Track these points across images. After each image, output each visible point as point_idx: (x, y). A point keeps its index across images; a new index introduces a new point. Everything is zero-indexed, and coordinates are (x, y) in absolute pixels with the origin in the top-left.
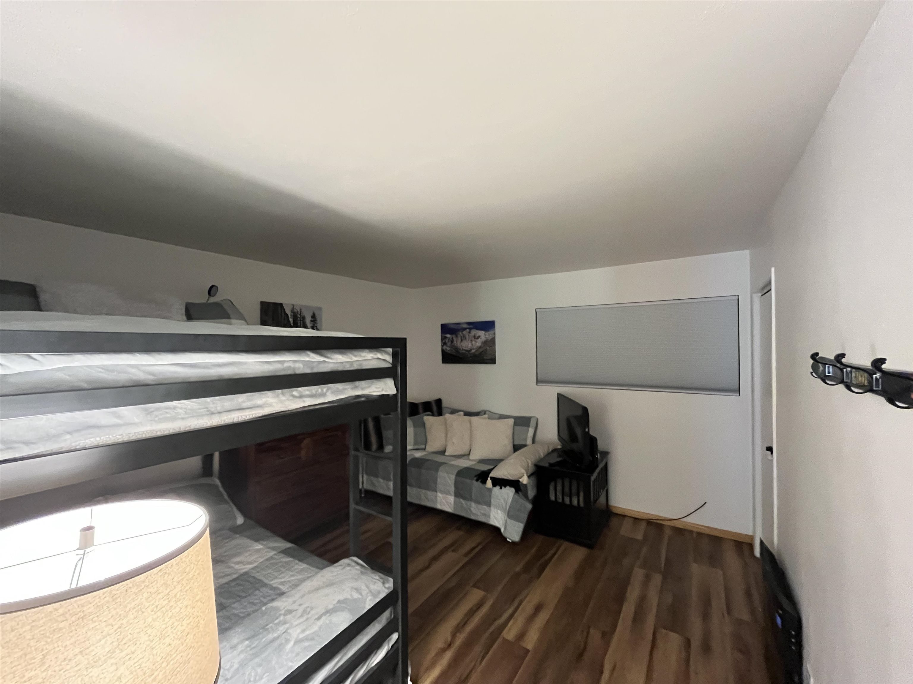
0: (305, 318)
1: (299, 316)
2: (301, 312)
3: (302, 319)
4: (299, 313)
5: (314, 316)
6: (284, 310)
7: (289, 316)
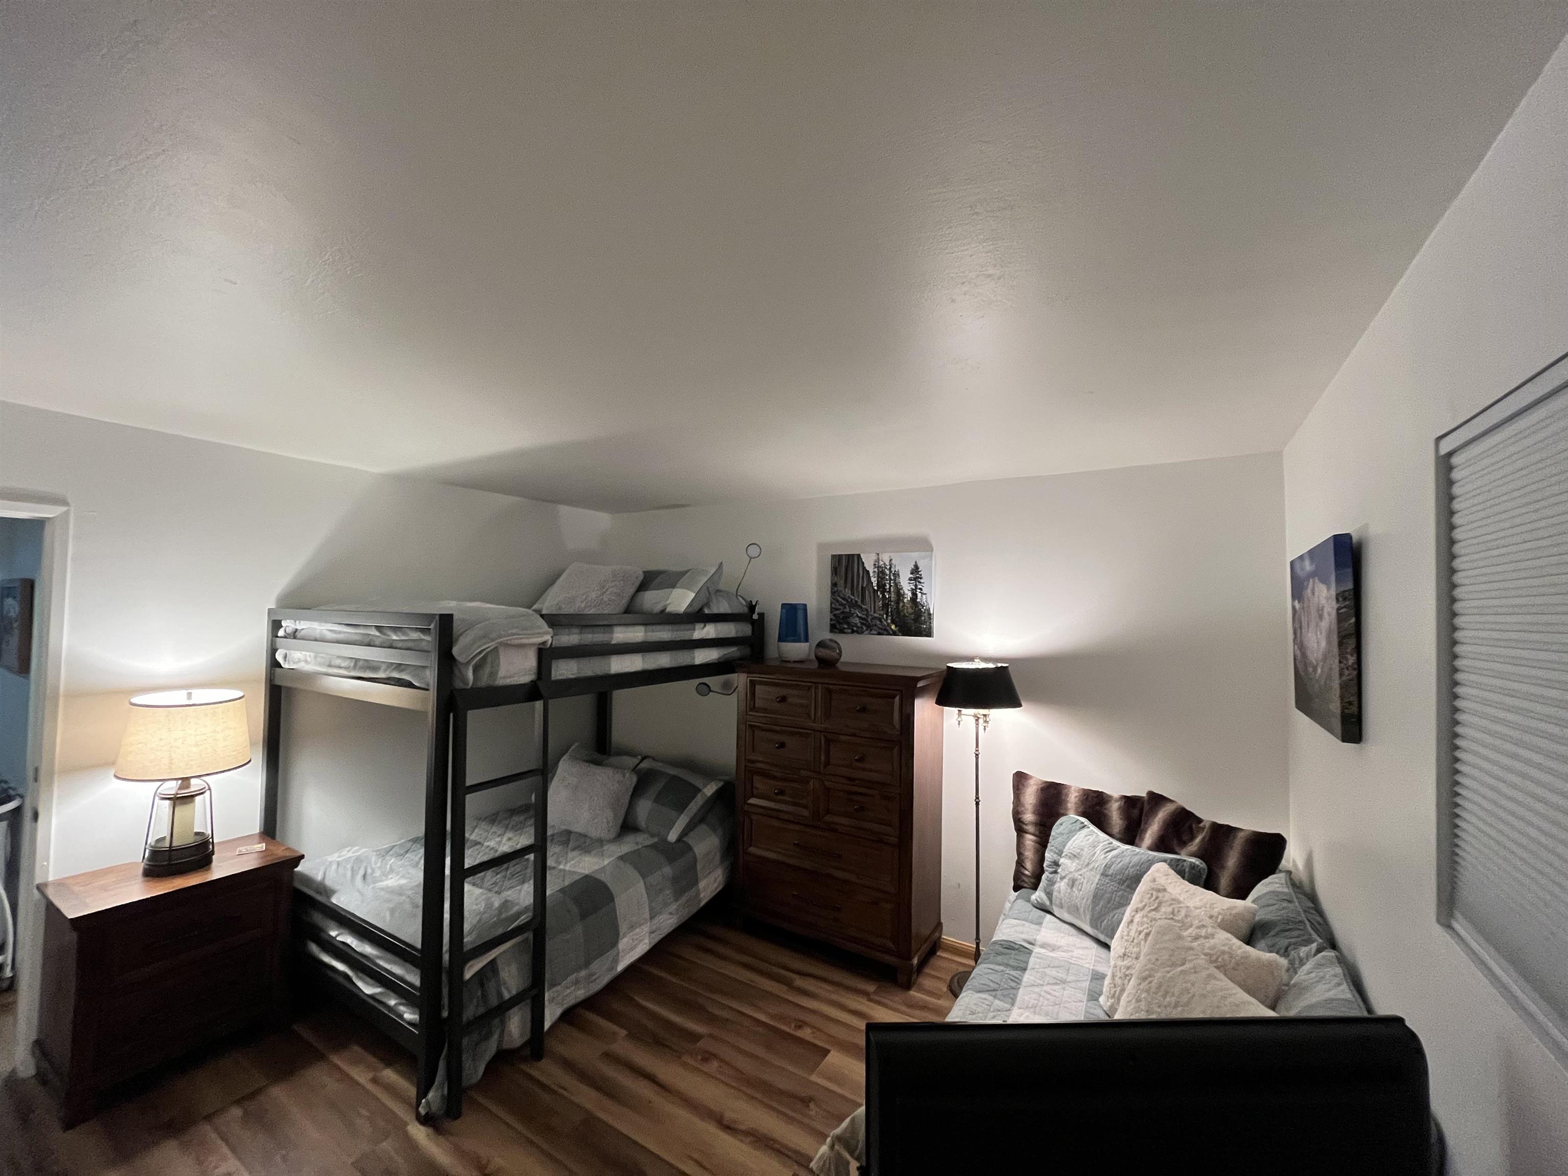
0: (898, 575)
1: (888, 572)
2: (890, 565)
3: (892, 578)
4: (888, 567)
5: (916, 570)
6: (863, 563)
7: (871, 574)
